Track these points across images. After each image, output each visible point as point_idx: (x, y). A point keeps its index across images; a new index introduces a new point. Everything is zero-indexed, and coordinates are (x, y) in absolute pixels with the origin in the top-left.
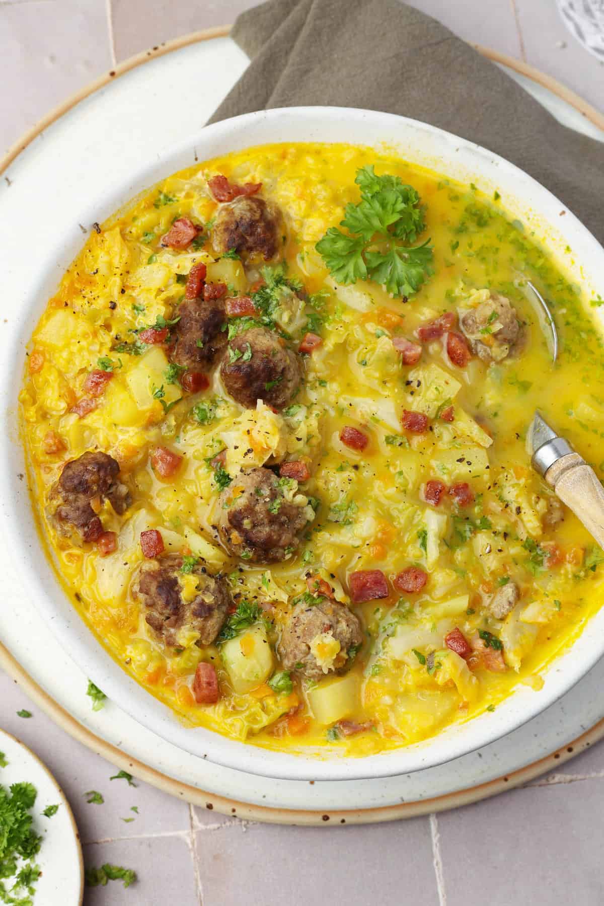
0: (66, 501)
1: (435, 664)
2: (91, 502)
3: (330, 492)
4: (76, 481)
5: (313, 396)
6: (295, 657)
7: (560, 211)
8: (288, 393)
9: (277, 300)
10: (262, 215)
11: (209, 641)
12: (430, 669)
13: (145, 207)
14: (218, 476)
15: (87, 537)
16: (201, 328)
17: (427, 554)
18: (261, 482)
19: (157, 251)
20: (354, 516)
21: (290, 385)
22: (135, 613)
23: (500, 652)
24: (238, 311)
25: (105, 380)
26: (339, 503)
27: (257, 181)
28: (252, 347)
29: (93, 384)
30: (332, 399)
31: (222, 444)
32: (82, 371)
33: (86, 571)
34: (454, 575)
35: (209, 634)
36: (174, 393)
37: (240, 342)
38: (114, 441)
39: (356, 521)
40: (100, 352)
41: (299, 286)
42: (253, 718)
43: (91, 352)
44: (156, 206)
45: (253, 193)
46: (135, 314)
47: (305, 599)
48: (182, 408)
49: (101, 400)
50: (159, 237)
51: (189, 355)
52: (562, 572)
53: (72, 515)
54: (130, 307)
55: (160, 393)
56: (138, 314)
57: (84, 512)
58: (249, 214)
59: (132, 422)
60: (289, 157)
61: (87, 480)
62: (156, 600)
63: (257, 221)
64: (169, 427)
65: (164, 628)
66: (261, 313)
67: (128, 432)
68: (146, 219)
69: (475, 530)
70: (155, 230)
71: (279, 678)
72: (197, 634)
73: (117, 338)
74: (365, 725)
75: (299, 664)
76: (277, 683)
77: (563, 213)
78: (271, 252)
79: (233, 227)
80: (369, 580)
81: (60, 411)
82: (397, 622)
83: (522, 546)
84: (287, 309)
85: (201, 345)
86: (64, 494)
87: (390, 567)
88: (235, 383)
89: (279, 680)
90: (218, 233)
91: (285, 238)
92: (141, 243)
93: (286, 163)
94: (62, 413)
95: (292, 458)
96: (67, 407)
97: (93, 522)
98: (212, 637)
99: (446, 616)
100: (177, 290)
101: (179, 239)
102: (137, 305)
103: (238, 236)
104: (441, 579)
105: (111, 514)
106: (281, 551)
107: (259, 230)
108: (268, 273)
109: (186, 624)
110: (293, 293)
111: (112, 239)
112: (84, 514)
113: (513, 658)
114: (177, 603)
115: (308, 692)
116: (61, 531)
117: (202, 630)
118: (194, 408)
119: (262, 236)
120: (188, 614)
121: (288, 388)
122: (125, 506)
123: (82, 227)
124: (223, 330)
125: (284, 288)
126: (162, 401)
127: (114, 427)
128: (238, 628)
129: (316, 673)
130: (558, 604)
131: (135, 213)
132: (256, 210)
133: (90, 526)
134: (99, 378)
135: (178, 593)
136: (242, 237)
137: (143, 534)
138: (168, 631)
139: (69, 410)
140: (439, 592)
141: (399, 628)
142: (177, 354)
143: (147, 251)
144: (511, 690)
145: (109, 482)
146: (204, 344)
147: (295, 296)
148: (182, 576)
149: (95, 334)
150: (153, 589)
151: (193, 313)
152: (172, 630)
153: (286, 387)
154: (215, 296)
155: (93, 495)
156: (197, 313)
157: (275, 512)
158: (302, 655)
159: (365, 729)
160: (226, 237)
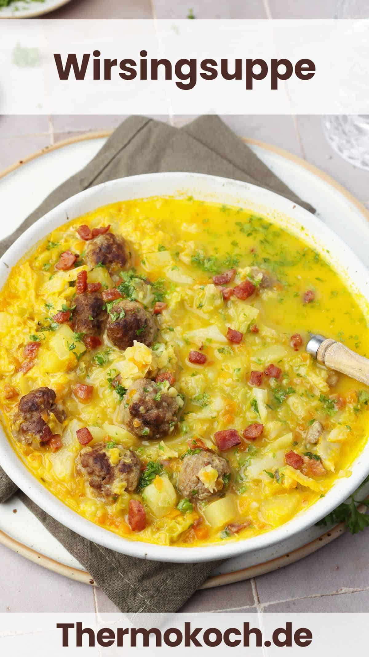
0: (26, 419)
1: (280, 476)
2: (42, 415)
3: (190, 389)
4: (30, 404)
5: (167, 337)
6: (191, 488)
7: (293, 206)
8: (151, 336)
9: (133, 286)
10: (114, 241)
11: (133, 488)
12: (278, 480)
13: (41, 251)
14: (118, 390)
15: (42, 439)
16: (90, 309)
17: (259, 415)
18: (146, 384)
19: (54, 273)
20: (209, 400)
21: (152, 331)
22: (81, 484)
23: (319, 461)
24: (110, 297)
25: (36, 347)
26: (197, 395)
27: (106, 226)
28: (124, 309)
29: (30, 351)
30: (179, 336)
31: (117, 371)
32: (21, 346)
33: (45, 464)
34: (280, 424)
35: (132, 483)
36: (81, 348)
37: (116, 309)
38: (48, 383)
39: (210, 403)
40: (30, 332)
41: (144, 278)
42: (171, 530)
43: (24, 334)
44: (48, 249)
45: (106, 231)
46: (47, 309)
47: (189, 453)
48: (87, 358)
49: (36, 361)
50: (54, 265)
51: (86, 326)
52: (347, 409)
53: (31, 427)
54: (44, 306)
55: (73, 346)
56: (49, 309)
57: (38, 423)
58: (106, 242)
59: (59, 369)
60: (123, 210)
61: (37, 402)
62: (94, 468)
63: (112, 245)
64: (81, 370)
65: (102, 486)
66: (125, 296)
67: (56, 376)
68: (43, 257)
69: (287, 394)
70: (50, 262)
71: (183, 503)
72: (125, 484)
73: (39, 324)
74: (245, 524)
75: (194, 491)
76: (182, 506)
77: (295, 207)
78: (124, 262)
79: (98, 250)
80: (227, 434)
81: (10, 372)
82: (250, 458)
83: (318, 400)
84: (141, 290)
85: (92, 319)
86: (23, 414)
87: (238, 426)
88: (118, 334)
89: (183, 504)
90: (89, 257)
91: (130, 253)
92: (43, 270)
93: (122, 213)
94: (12, 373)
95: (162, 372)
96: (15, 368)
97: (45, 429)
98: (135, 484)
99: (281, 448)
100: (71, 290)
101: (66, 263)
102: (48, 304)
103: (102, 255)
104: (271, 427)
105: (55, 422)
106: (167, 425)
107: (114, 249)
108: (124, 275)
109: (116, 479)
110: (142, 281)
111: (26, 269)
112: (38, 424)
113: (329, 465)
114: (108, 466)
115: (203, 510)
116: (25, 440)
117: (127, 480)
118: (95, 358)
119: (116, 253)
120: (116, 472)
121: (151, 333)
122: (63, 417)
123: (5, 264)
124: (104, 309)
125: (137, 279)
126: (74, 353)
127: (47, 375)
128: (150, 479)
129: (206, 495)
130: (349, 428)
131: (36, 255)
132: (109, 238)
133: (43, 432)
134: (33, 347)
135: (107, 460)
136: (104, 255)
137: (78, 432)
138: (105, 487)
139: (17, 371)
140: (272, 435)
141: (252, 461)
142: (78, 327)
143: (48, 274)
144: (333, 484)
145: (51, 401)
146: (94, 317)
147: (144, 283)
148: (108, 451)
149: (25, 323)
150: (91, 461)
151: (84, 302)
152: (108, 486)
153: (149, 332)
154: (95, 290)
155: (42, 411)
156: (86, 301)
157: (159, 399)
158: (194, 485)
159: (245, 527)
160: (95, 257)
